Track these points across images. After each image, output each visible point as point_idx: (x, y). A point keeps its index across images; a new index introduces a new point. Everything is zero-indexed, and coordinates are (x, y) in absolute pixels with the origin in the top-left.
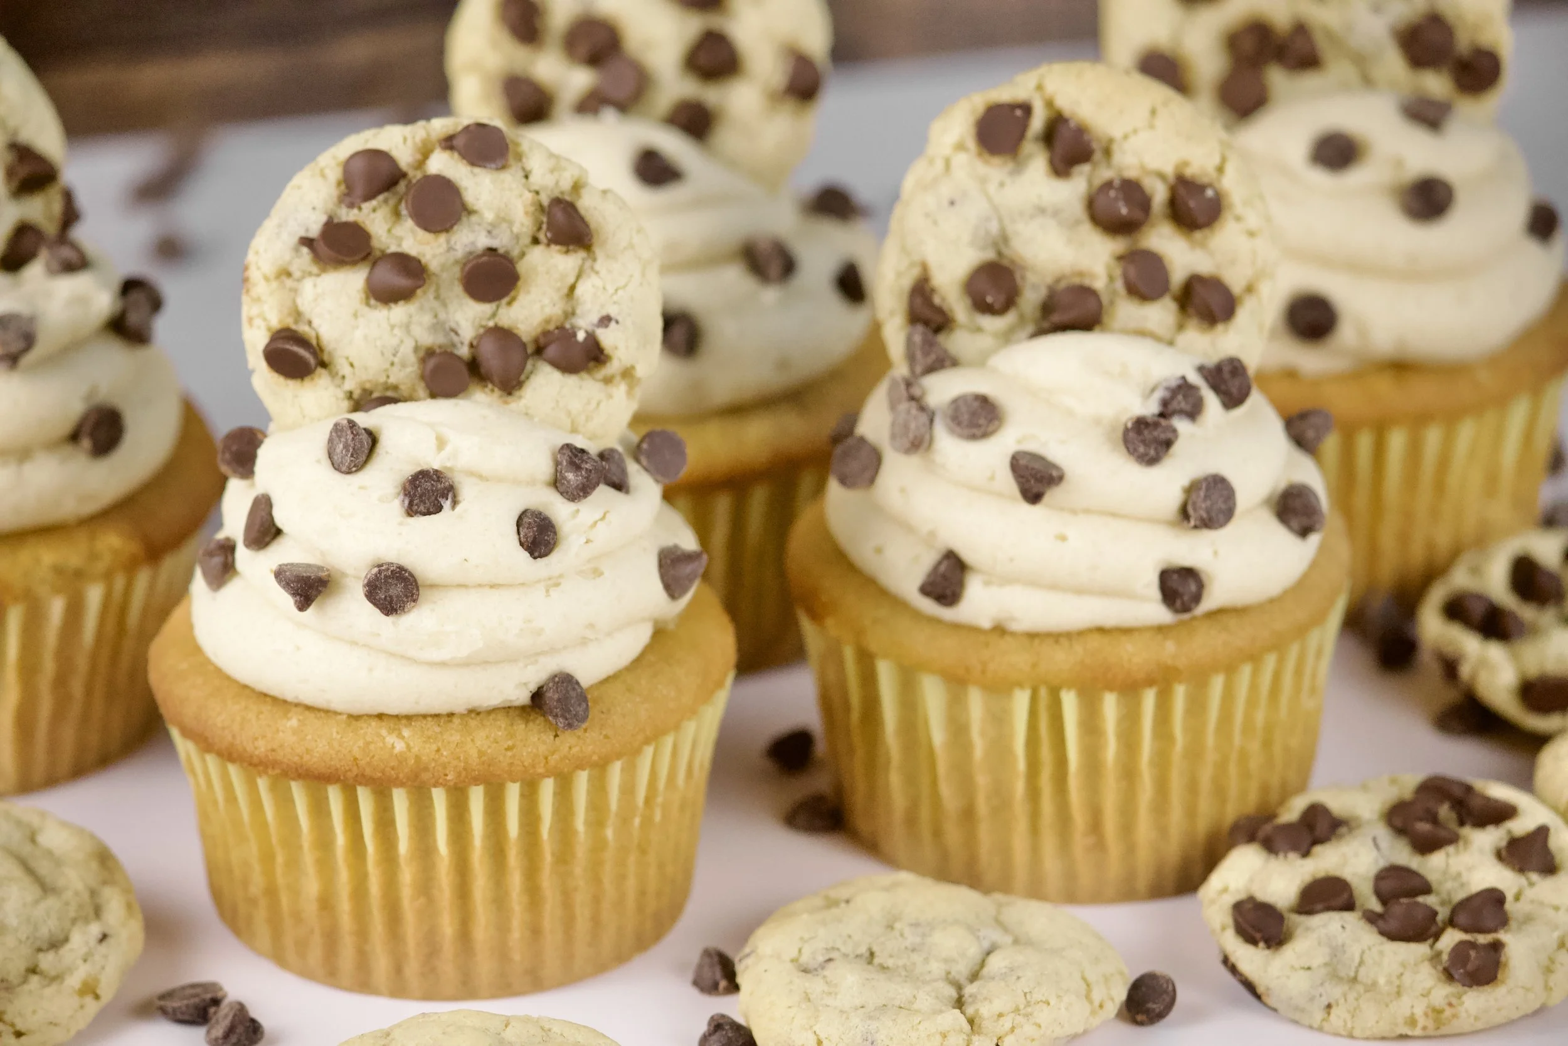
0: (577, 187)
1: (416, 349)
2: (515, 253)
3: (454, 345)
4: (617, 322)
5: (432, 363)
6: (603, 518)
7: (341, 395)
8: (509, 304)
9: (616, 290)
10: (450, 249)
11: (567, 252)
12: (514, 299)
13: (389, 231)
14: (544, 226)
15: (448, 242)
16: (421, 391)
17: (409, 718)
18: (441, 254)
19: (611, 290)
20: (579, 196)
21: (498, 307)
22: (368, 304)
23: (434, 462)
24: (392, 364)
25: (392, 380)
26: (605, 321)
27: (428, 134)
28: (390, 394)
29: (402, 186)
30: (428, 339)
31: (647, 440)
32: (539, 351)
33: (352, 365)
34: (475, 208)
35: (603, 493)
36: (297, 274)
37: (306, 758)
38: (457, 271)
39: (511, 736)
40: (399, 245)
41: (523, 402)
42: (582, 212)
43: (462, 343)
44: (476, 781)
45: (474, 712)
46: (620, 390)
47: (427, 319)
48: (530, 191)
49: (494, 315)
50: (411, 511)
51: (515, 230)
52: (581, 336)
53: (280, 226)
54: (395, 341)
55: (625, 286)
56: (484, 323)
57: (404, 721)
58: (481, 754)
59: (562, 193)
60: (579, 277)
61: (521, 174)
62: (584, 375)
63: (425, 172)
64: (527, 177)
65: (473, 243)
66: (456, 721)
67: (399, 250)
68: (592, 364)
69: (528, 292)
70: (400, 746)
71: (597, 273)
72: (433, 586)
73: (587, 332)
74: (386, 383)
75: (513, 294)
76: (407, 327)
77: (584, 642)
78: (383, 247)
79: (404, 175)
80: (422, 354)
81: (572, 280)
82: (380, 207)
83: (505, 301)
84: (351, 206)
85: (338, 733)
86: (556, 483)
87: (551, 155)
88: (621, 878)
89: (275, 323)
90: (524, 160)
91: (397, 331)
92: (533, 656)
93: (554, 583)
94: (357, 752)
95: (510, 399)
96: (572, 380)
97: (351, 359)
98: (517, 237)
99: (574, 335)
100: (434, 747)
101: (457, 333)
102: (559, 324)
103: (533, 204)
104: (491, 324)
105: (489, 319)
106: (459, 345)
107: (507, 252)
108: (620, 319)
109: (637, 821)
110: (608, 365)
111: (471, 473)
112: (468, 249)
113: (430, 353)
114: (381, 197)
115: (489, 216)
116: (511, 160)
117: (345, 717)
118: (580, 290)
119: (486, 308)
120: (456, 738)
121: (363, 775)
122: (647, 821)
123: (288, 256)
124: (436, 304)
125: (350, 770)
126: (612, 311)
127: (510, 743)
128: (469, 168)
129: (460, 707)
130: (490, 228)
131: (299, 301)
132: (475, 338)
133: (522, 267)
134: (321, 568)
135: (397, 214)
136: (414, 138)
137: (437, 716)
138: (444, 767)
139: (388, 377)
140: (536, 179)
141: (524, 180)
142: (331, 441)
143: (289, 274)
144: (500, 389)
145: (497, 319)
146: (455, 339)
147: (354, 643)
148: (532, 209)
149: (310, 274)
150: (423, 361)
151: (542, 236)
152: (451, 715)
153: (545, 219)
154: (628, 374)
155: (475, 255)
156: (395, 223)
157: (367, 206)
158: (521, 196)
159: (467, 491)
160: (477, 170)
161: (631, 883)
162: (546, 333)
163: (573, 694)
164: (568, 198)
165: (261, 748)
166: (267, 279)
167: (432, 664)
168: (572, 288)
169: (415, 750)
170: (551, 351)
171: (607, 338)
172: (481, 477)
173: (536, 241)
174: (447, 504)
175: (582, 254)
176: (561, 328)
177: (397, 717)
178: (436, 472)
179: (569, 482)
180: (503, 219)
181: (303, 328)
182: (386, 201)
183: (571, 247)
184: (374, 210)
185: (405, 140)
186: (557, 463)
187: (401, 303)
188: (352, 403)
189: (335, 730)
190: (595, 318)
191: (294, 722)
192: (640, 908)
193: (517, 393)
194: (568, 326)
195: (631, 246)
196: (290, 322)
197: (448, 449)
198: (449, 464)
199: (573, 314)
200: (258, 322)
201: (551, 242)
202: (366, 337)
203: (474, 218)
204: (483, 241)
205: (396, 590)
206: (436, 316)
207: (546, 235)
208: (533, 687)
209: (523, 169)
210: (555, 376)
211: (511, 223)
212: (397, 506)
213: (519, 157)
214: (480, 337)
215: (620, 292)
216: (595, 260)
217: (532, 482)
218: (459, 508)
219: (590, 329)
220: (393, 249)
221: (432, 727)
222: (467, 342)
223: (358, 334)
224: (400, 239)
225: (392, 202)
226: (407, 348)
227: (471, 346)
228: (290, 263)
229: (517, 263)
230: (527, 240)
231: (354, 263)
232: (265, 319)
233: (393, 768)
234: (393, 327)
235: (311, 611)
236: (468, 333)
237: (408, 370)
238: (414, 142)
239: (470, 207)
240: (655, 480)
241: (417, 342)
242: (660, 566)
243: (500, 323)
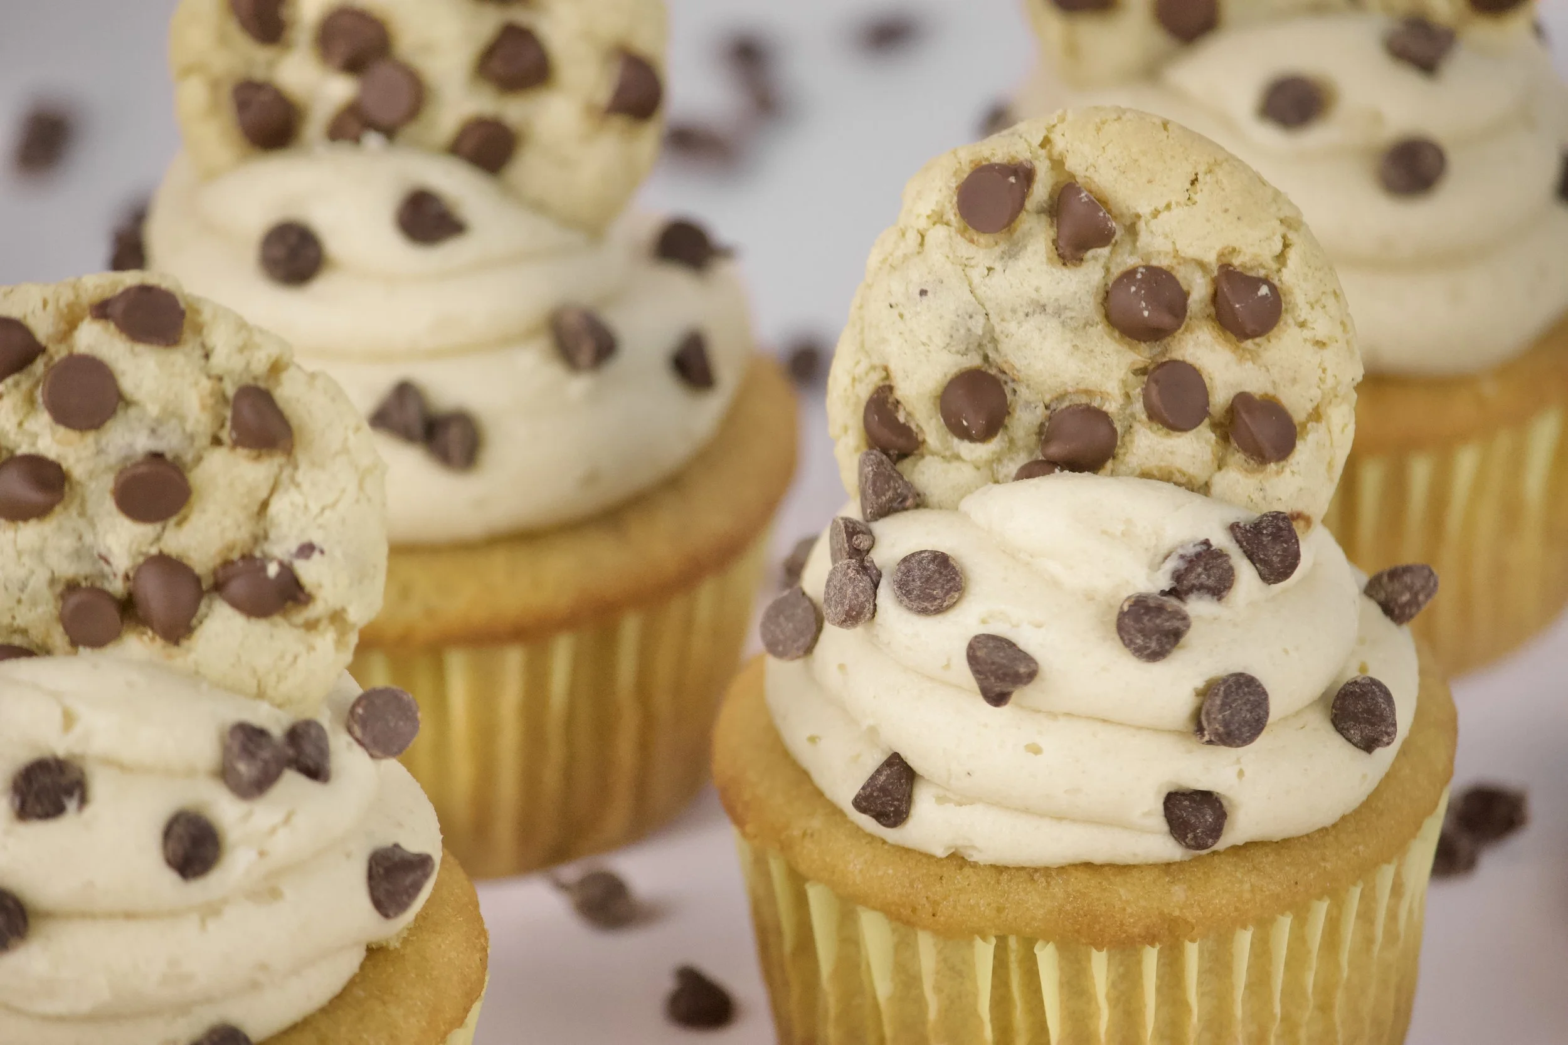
0: (276, 368)
1: (53, 581)
2: (189, 457)
3: (103, 576)
4: (322, 552)
5: (74, 600)
6: (287, 820)
8: (179, 524)
9: (323, 510)
10: (100, 452)
11: (258, 458)
12: (185, 519)
13: (20, 424)
14: (228, 424)
15: (97, 442)
16: (58, 638)
18: (88, 458)
19: (315, 508)
20: (278, 382)
21: (164, 529)
23: (60, 746)
24: (19, 601)
25: (20, 622)
26: (307, 550)
27: (77, 296)
28: (17, 640)
29: (39, 366)
30: (68, 569)
31: (364, 703)
32: (219, 587)
34: (135, 399)
35: (292, 782)
38: (108, 482)
40: (34, 444)
41: (192, 657)
42: (281, 404)
43: (115, 575)
46: (326, 640)
47: (68, 543)
48: (209, 377)
49: (158, 539)
50: (24, 813)
51: (189, 427)
52: (273, 570)
54: (22, 573)
55: (334, 505)
56: (144, 549)
59: (255, 378)
60: (273, 490)
61: (199, 352)
62: (278, 619)
63: (71, 347)
64: (207, 356)
65: (131, 446)
67: (32, 451)
68: (290, 604)
69: (204, 511)
71: (298, 485)
72: (48, 915)
73: (281, 564)
74: (11, 625)
75: (183, 512)
76: (40, 554)
77: (254, 986)
78: (11, 445)
79: (43, 350)
80: (59, 588)
81: (263, 494)
82: (9, 393)
83: (172, 521)
86: (225, 774)
87: (242, 325)
90: (205, 331)
91: (25, 559)
92: (183, 1008)
93: (211, 911)
95: (174, 650)
96: (259, 628)
98: (192, 438)
99: (264, 569)
101: (107, 562)
102: (246, 551)
103: (212, 394)
104: (154, 551)
105: (152, 544)
106: (111, 577)
107: (177, 458)
108: (326, 548)
110: (311, 607)
111: (109, 762)
112: (124, 453)
113: (72, 587)
114: (9, 381)
115: (153, 410)
116: (187, 334)
118: (274, 508)
119: (147, 530)
124: (81, 524)
126: (316, 538)
128: (128, 345)
130: (153, 425)
132: (132, 568)
133: (197, 477)
135: (31, 401)
136: (58, 300)
139: (14, 618)
140: (219, 361)
141: (202, 362)
144: (163, 636)
145: (161, 545)
146: (106, 568)
148: (210, 401)
150: (63, 596)
151: (225, 435)
153: (228, 413)
154: (337, 617)
155: (133, 461)
156: (27, 415)
158: (196, 384)
159: (101, 786)
160: (140, 348)
162: (227, 564)
164: (262, 384)
167: (46, 1018)
168: (265, 505)
170: (237, 587)
171: (308, 572)
172: (123, 768)
173: (217, 441)
174: (72, 805)
175: (278, 460)
176: (247, 557)
178: (60, 761)
179: (241, 771)
180: (172, 413)
182: (17, 385)
183: (264, 451)
185: (45, 304)
186: (226, 749)
187: (33, 521)
190: (293, 546)
193: (185, 642)
194: (258, 554)
195: (345, 450)
197: (78, 729)
198: (77, 750)
199: (266, 537)
201: (236, 444)
203: (133, 412)
204: (143, 443)
206: (80, 538)
207: (230, 434)
209: (203, 345)
210: (237, 619)
211: (182, 419)
212: (5, 807)
213: (198, 329)
214: (139, 569)
215: (327, 513)
216: (296, 467)
217: (190, 772)
218: (88, 810)
219: (286, 559)
220: (24, 449)
222: (120, 574)
224: (35, 437)
225: (25, 385)
226: (39, 581)
227: (127, 577)
229: (190, 470)
230: (204, 441)
234: (19, 554)
236: (122, 562)
237: (40, 610)
238: (58, 308)
239: (128, 397)
240: (372, 756)
241: (53, 573)
242: (371, 877)
243: (166, 550)
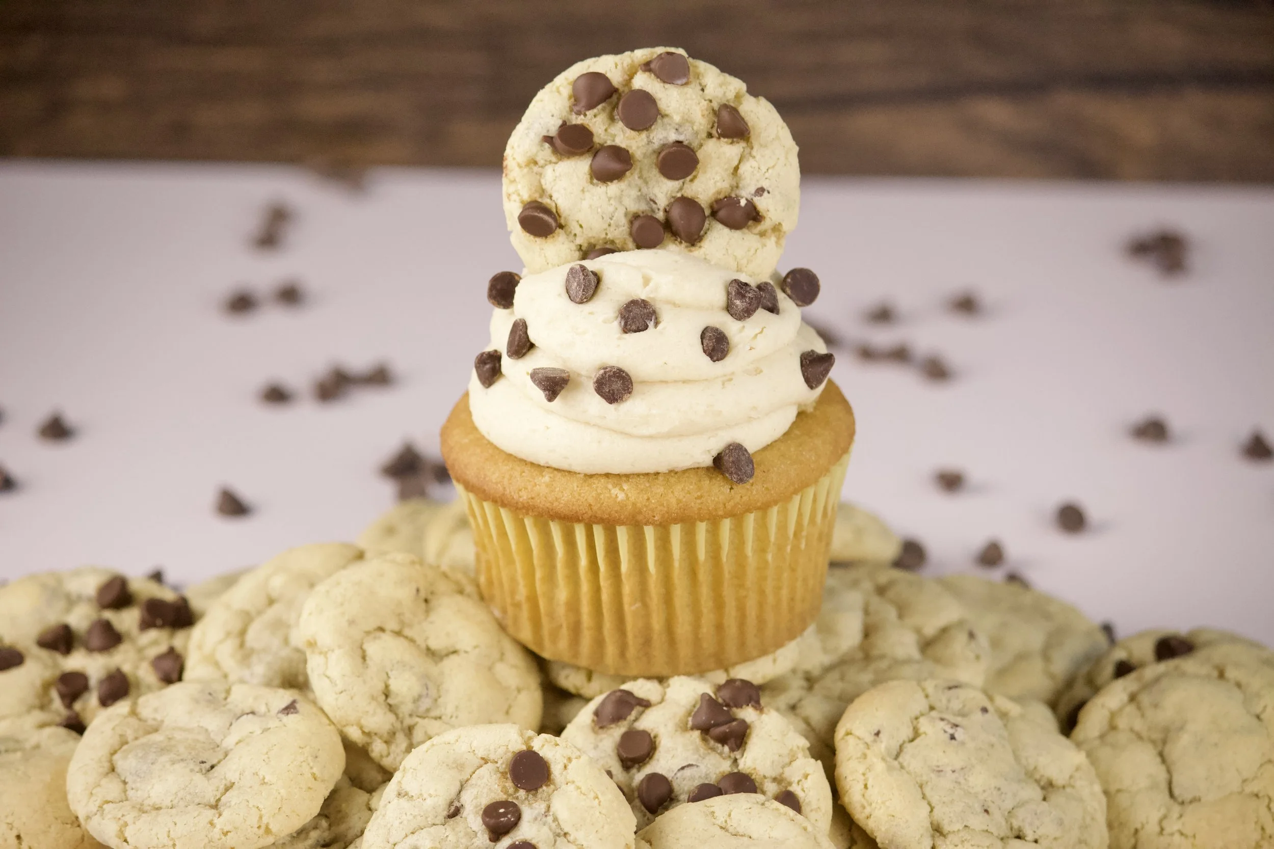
0: (738, 96)
1: (626, 215)
2: (695, 145)
3: (653, 211)
4: (769, 192)
5: (637, 224)
6: (761, 332)
7: (574, 248)
8: (692, 181)
9: (768, 170)
10: (650, 142)
11: (732, 143)
12: (695, 177)
13: (606, 130)
14: (716, 125)
15: (648, 137)
16: (631, 244)
17: (627, 476)
18: (643, 146)
19: (764, 169)
20: (741, 103)
21: (684, 183)
22: (592, 183)
23: (642, 294)
24: (609, 225)
25: (610, 236)
26: (760, 191)
27: (633, 61)
28: (608, 246)
29: (615, 98)
30: (635, 207)
31: (790, 276)
32: (713, 214)
33: (581, 226)
34: (667, 112)
35: (761, 315)
36: (541, 162)
37: (555, 504)
38: (654, 158)
39: (699, 489)
40: (614, 140)
41: (702, 251)
42: (742, 114)
43: (659, 209)
44: (675, 521)
45: (672, 472)
46: (771, 241)
47: (634, 193)
48: (705, 100)
49: (681, 189)
50: (626, 330)
51: (696, 128)
52: (743, 203)
53: (528, 129)
54: (611, 209)
55: (773, 167)
56: (674, 195)
57: (624, 479)
58: (679, 501)
59: (728, 101)
60: (740, 162)
61: (698, 88)
62: (745, 230)
63: (631, 87)
64: (703, 90)
65: (666, 138)
66: (661, 478)
67: (613, 144)
68: (750, 223)
69: (705, 172)
70: (621, 496)
71: (754, 157)
72: (642, 382)
73: (747, 200)
74: (605, 238)
75: (694, 173)
76: (620, 199)
77: (750, 419)
78: (601, 142)
79: (616, 90)
80: (630, 217)
81: (736, 163)
82: (600, 114)
83: (688, 178)
84: (579, 113)
85: (578, 487)
86: (728, 308)
88: (778, 588)
89: (526, 197)
90: (700, 78)
91: (612, 202)
92: (714, 431)
93: (728, 379)
94: (591, 501)
95: (693, 249)
96: (737, 234)
97: (580, 222)
98: (696, 133)
99: (739, 202)
100: (646, 497)
101: (655, 203)
102: (727, 194)
103: (707, 109)
104: (679, 195)
105: (678, 192)
106: (657, 211)
107: (690, 144)
108: (770, 190)
109: (789, 548)
110: (763, 223)
111: (668, 302)
112: (662, 142)
113: (636, 216)
114: (600, 107)
115: (677, 118)
116: (692, 78)
117: (582, 476)
118: (740, 171)
119: (675, 184)
120: (661, 490)
121: (596, 517)
122: (796, 548)
123: (534, 149)
124: (640, 182)
125: (586, 513)
126: (765, 184)
127: (699, 494)
128: (662, 84)
129: (663, 469)
130: (677, 127)
131: (543, 182)
132: (668, 205)
133: (700, 155)
134: (563, 371)
135: (612, 119)
136: (622, 63)
137: (647, 474)
138: (653, 511)
139: (607, 234)
140: (709, 93)
141: (701, 92)
142: (568, 280)
143: (536, 163)
144: (686, 242)
145: (683, 191)
146: (654, 206)
147: (587, 423)
148: (706, 113)
149: (550, 162)
150: (631, 223)
151: (714, 132)
152: (657, 474)
153: (716, 120)
154: (777, 228)
155: (666, 146)
156: (609, 125)
157: (590, 113)
158: (699, 104)
159: (666, 315)
160: (667, 86)
161: (785, 592)
162: (718, 201)
163: (743, 458)
164: (732, 104)
165: (524, 497)
166: (520, 166)
167: (642, 437)
168: (736, 169)
169: (632, 499)
170: (722, 214)
171: (762, 203)
172: (675, 305)
173: (710, 135)
174: (651, 324)
175: (742, 144)
176: (728, 197)
177: (619, 476)
178: (643, 301)
179: (737, 306)
180: (687, 120)
181: (546, 201)
182: (603, 109)
183: (735, 140)
184: (595, 116)
185: (616, 65)
186: (728, 294)
187: (615, 181)
188: (581, 253)
189: (575, 485)
190: (752, 189)
191: (547, 479)
192: (791, 609)
193: (699, 244)
194: (733, 196)
195: (778, 138)
196: (536, 196)
197: (651, 284)
198: (652, 296)
199: (737, 187)
200: (514, 197)
201: (721, 136)
202: (591, 206)
203: (666, 120)
204: (673, 137)
205: (617, 385)
206: (640, 190)
207: (717, 132)
208: (715, 453)
209: (700, 84)
210: (726, 231)
211: (692, 123)
212: (616, 326)
213: (697, 76)
214: (670, 205)
215: (770, 171)
216: (752, 148)
217: (711, 308)
218: (660, 327)
219: (749, 197)
220: (609, 143)
221: (644, 483)
222: (662, 208)
223: (585, 204)
224: (614, 136)
225: (608, 110)
226: (620, 214)
227: (665, 211)
228: (536, 155)
229: (697, 151)
230: (704, 135)
231: (581, 154)
232: (519, 195)
233: (616, 512)
234: (610, 199)
235: (558, 400)
236: (662, 202)
237: (621, 229)
238: (623, 67)
239: (663, 112)
240: (797, 305)
241: (627, 209)
242: (802, 365)
243: (685, 195)
